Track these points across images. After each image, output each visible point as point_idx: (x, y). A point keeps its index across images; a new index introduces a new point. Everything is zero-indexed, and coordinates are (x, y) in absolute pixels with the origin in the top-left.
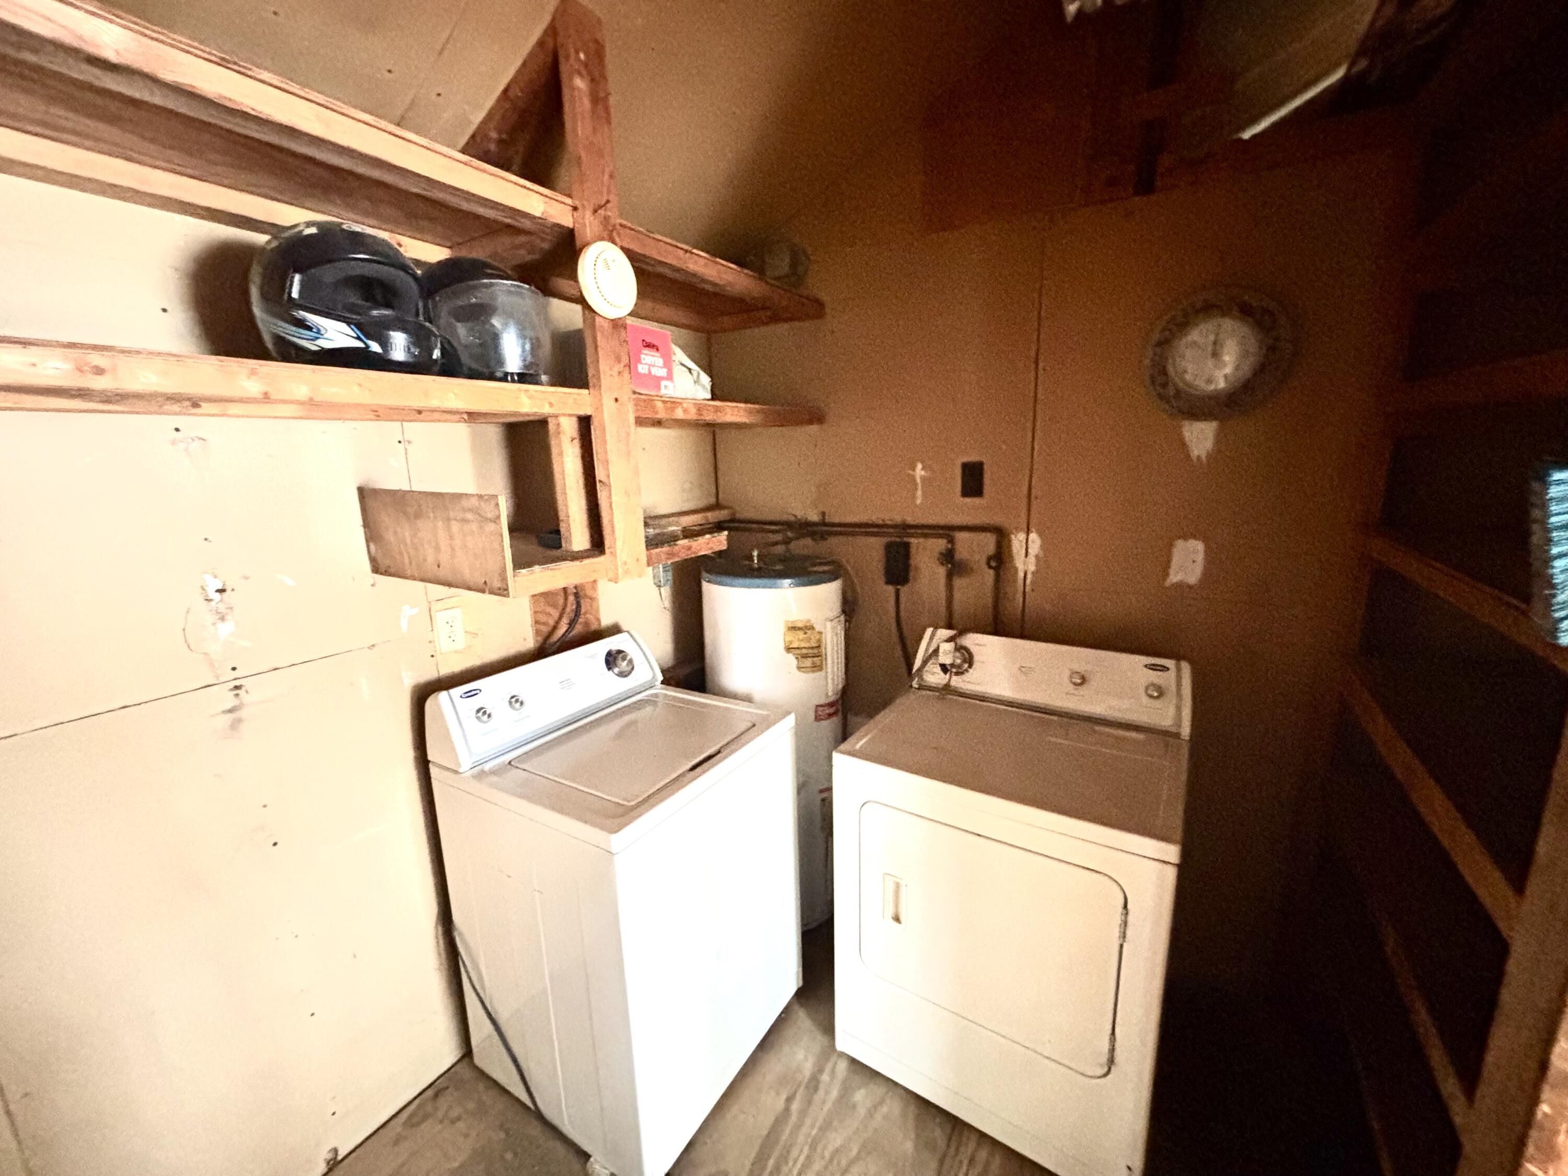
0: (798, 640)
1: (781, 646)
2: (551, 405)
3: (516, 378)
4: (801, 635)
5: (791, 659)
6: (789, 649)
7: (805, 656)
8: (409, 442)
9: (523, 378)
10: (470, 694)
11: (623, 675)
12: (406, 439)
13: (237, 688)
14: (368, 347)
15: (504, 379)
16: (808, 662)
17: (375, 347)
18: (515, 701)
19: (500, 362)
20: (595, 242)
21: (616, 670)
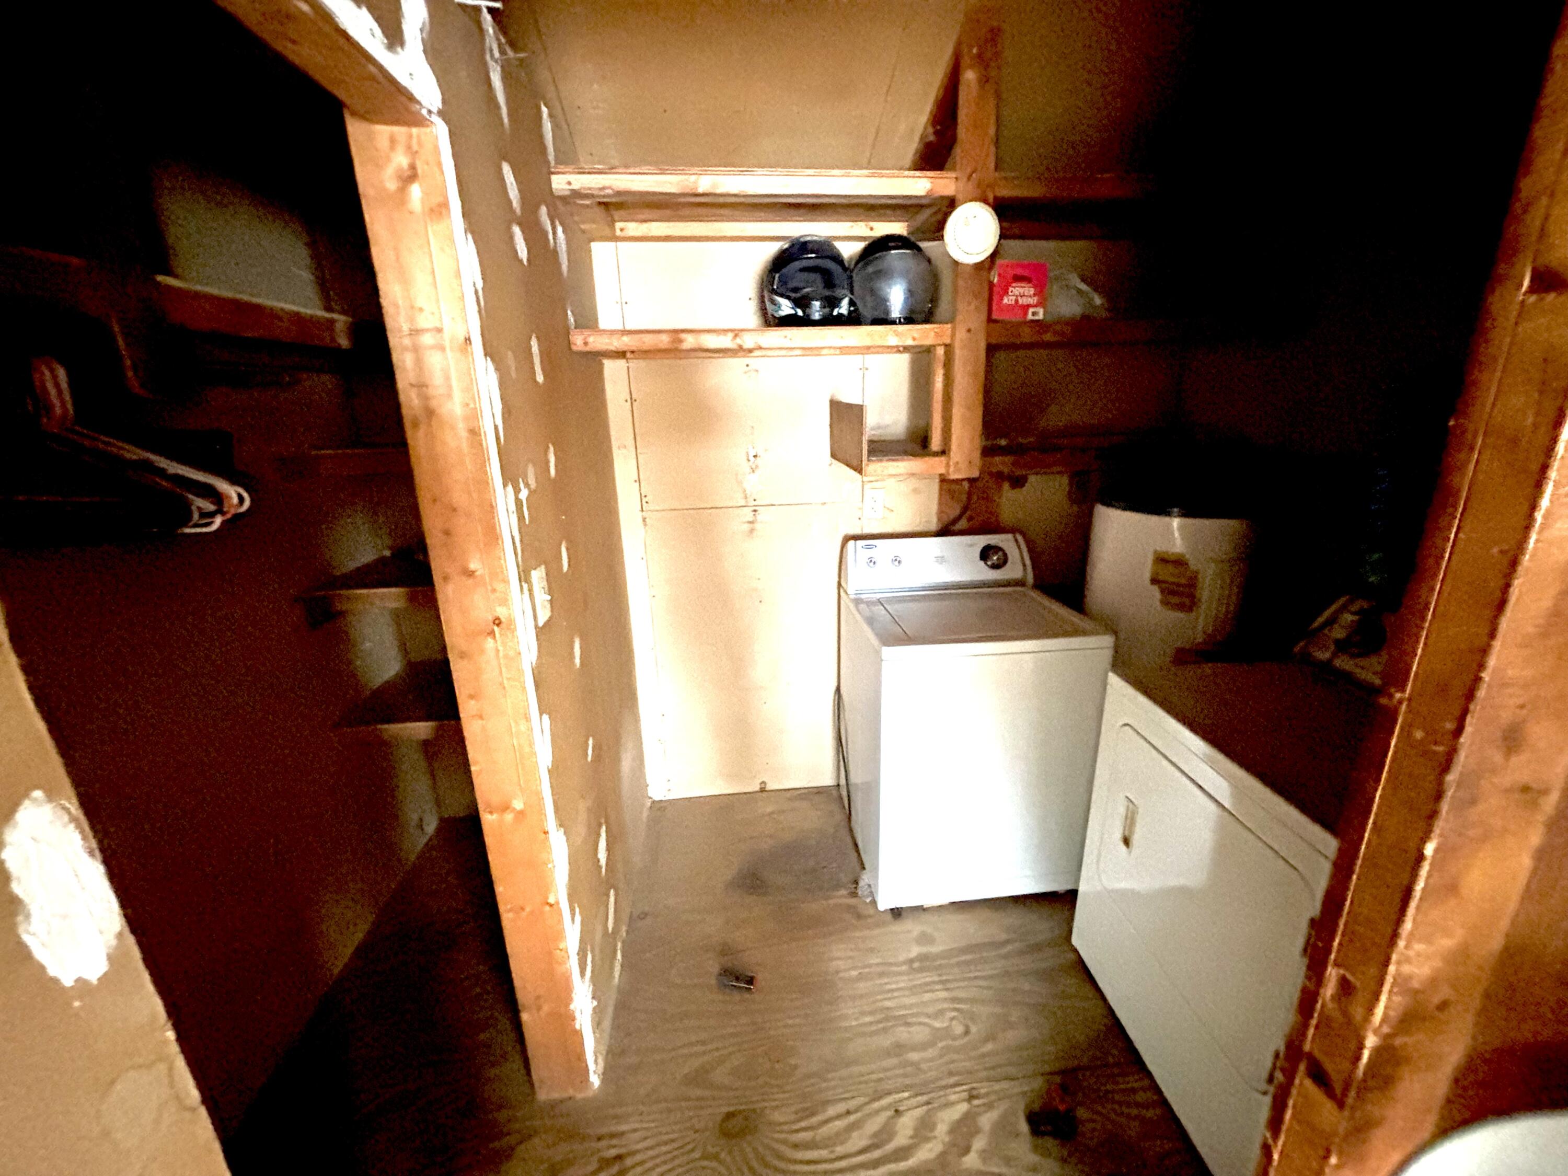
0: (1168, 573)
1: (1147, 575)
2: (914, 339)
3: (902, 320)
4: (1171, 568)
5: (1155, 591)
6: (1154, 581)
7: (1173, 593)
8: (867, 369)
9: (909, 320)
10: (869, 547)
11: (995, 567)
12: (865, 366)
13: (755, 511)
14: (796, 313)
15: (893, 322)
16: (1175, 600)
17: (800, 313)
18: (897, 561)
19: (887, 311)
20: (966, 202)
21: (989, 563)
